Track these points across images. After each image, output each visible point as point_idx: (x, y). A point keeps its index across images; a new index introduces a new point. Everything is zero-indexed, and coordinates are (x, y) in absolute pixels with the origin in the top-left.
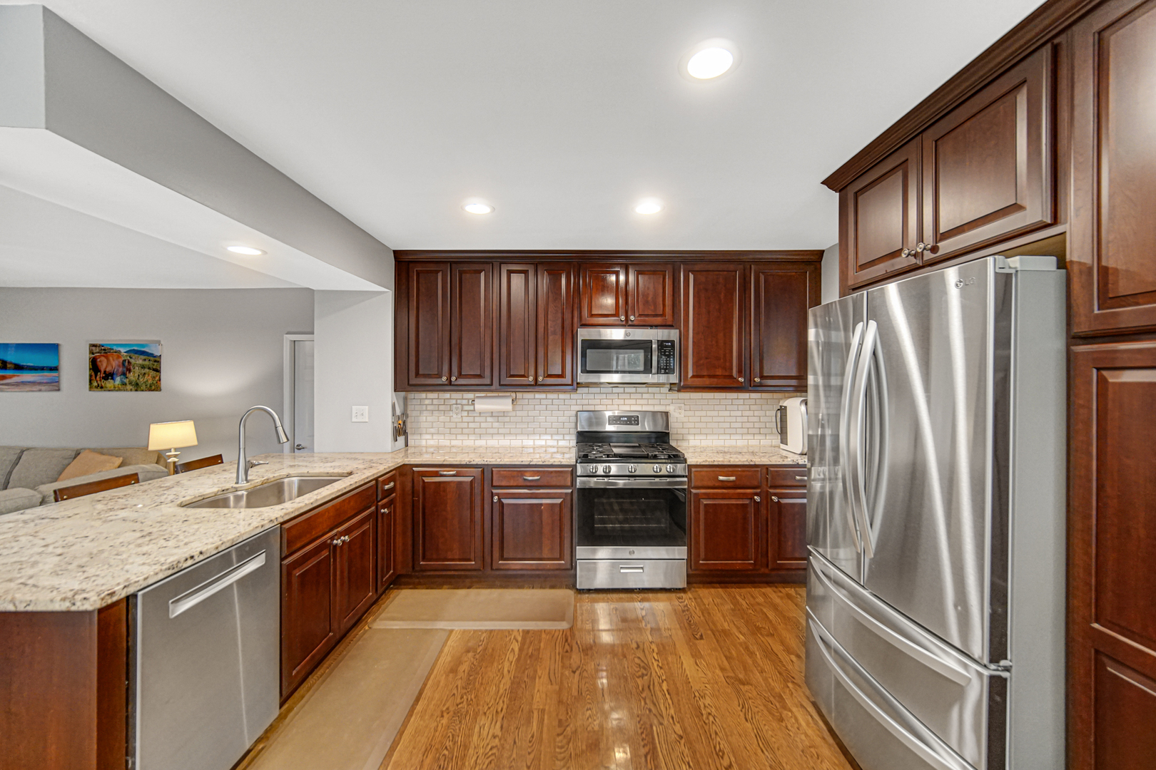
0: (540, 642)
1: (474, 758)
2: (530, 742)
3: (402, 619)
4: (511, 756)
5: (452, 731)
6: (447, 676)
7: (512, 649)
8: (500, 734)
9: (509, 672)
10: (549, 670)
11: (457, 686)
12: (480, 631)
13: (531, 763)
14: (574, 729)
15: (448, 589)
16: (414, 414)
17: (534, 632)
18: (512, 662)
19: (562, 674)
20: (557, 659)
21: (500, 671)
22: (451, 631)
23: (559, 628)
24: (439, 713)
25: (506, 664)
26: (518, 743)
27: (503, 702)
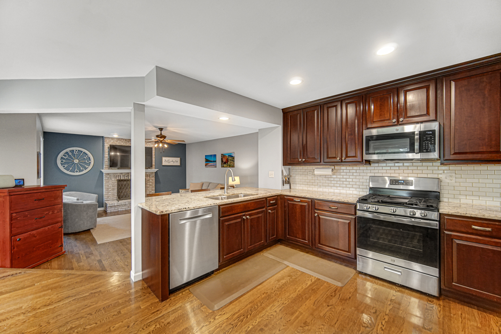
0: (322, 286)
1: (263, 314)
2: (287, 322)
3: (274, 255)
4: (276, 322)
5: (263, 301)
6: (275, 281)
7: (307, 283)
8: (278, 312)
9: (299, 291)
10: (317, 299)
11: (276, 287)
12: (299, 271)
13: (282, 330)
14: (309, 329)
15: (299, 251)
16: (294, 175)
17: (322, 281)
18: (303, 288)
19: (322, 304)
20: (324, 297)
21: (296, 289)
22: (288, 266)
23: (335, 284)
24: (263, 292)
25: (300, 288)
26: (282, 319)
27: (288, 301)
